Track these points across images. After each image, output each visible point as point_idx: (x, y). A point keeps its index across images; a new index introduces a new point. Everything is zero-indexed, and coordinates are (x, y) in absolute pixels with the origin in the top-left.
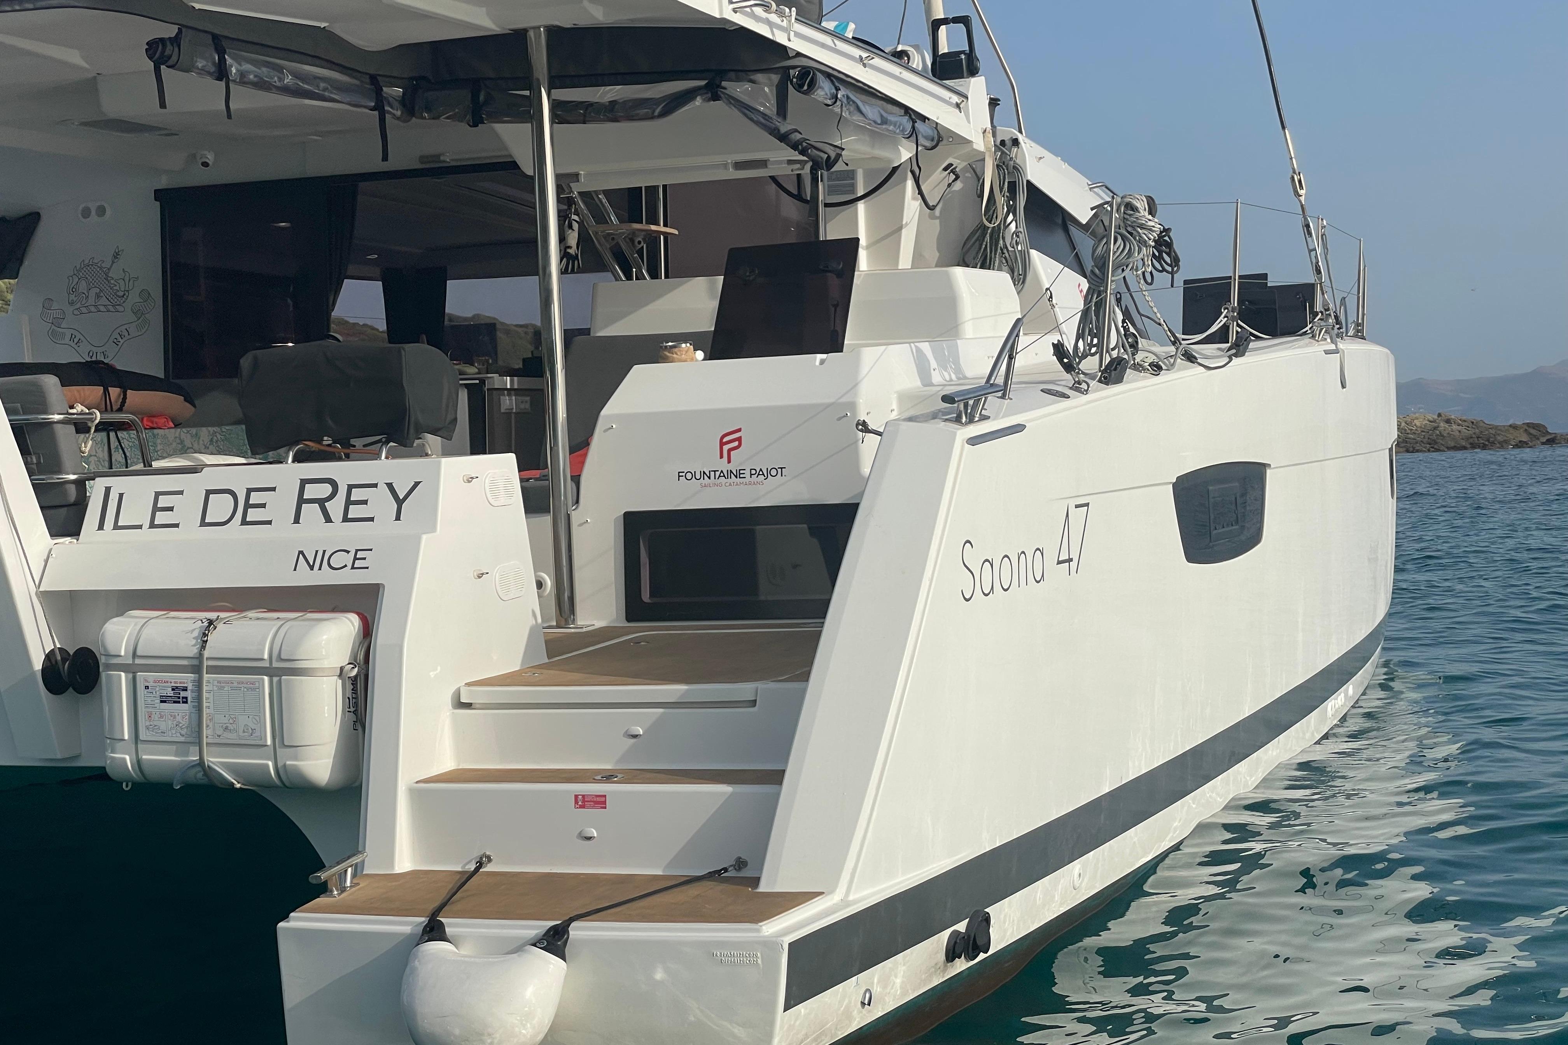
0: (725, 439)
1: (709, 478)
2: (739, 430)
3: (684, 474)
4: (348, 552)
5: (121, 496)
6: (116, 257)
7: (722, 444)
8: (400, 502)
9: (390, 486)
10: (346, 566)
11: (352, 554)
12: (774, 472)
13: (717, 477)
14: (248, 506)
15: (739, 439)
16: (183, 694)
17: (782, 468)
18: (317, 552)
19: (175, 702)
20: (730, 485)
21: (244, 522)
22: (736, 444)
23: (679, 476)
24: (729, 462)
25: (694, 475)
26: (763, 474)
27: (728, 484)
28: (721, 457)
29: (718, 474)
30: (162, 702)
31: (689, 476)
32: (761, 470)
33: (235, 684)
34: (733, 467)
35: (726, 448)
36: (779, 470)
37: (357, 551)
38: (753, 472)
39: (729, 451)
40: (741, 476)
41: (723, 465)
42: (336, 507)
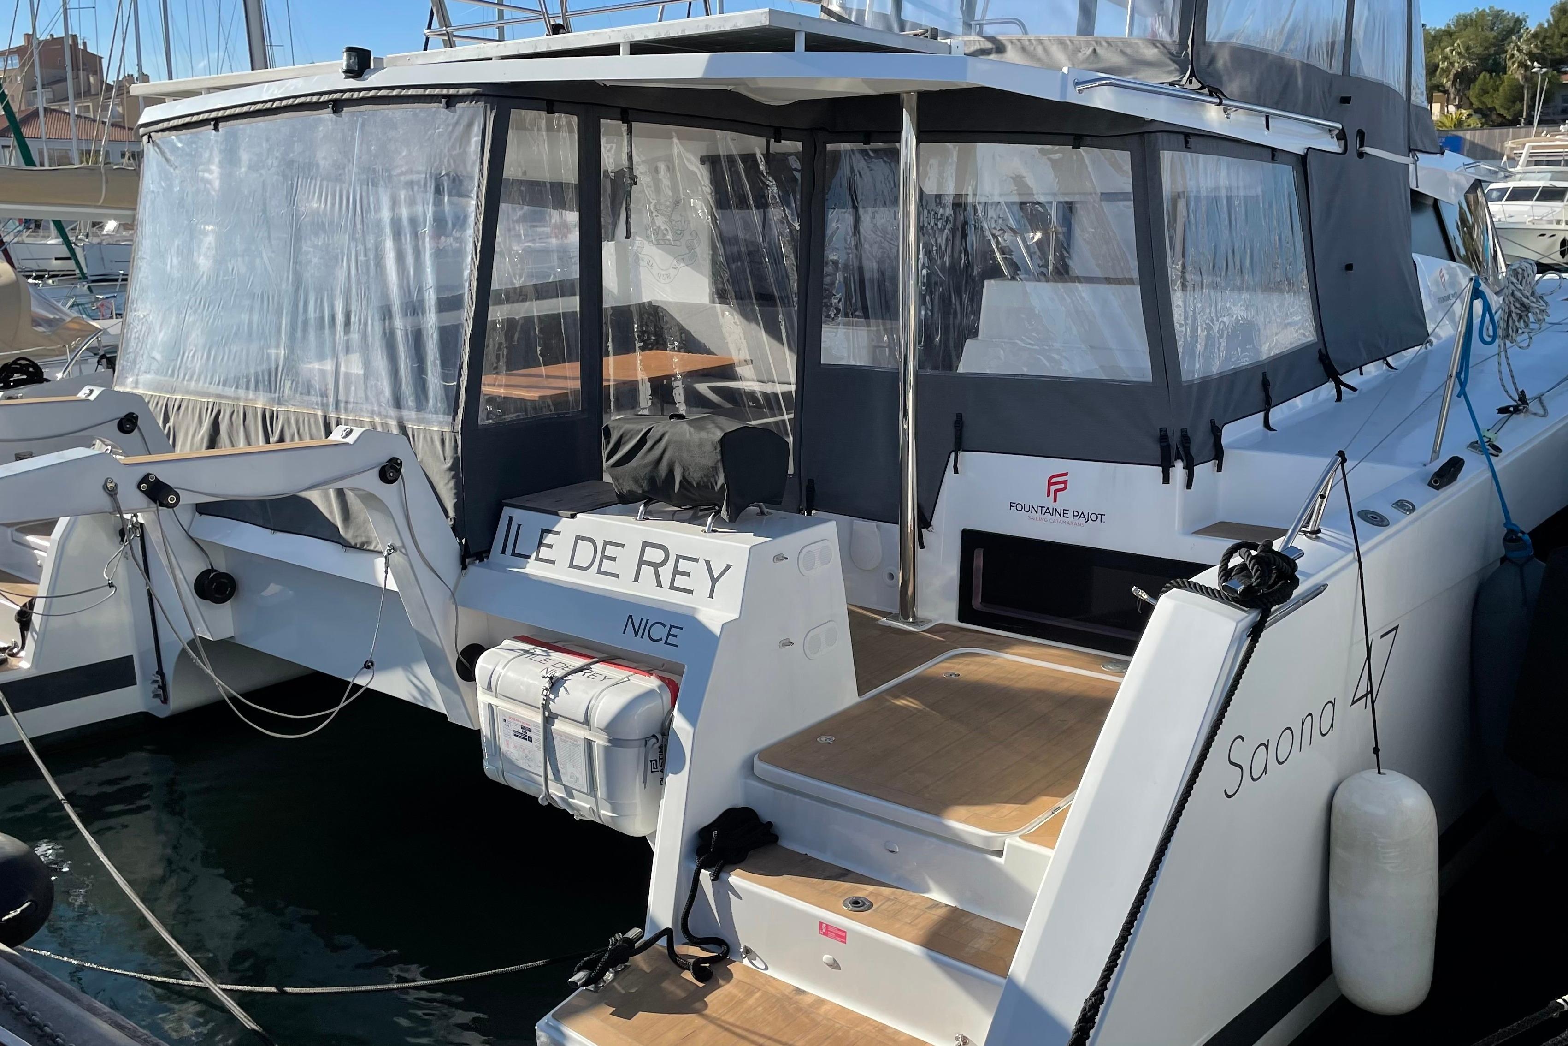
0: (1053, 480)
1: (1037, 512)
2: (1066, 474)
3: (1015, 505)
4: (664, 626)
5: (519, 526)
6: (676, 205)
7: (1050, 484)
8: (714, 581)
9: (708, 563)
10: (661, 639)
11: (668, 628)
12: (1094, 517)
13: (1043, 512)
14: (604, 557)
15: (1065, 482)
16: (528, 734)
17: (1101, 515)
18: (642, 619)
19: (523, 738)
20: (1054, 521)
21: (599, 571)
22: (1062, 486)
23: (1011, 506)
24: (1055, 501)
25: (1023, 507)
26: (1084, 517)
27: (1052, 521)
28: (1049, 495)
29: (1044, 509)
30: (515, 735)
31: (1019, 507)
32: (1082, 513)
33: (563, 738)
34: (1059, 506)
35: (1053, 488)
36: (1099, 516)
37: (672, 626)
38: (1076, 514)
39: (1056, 491)
40: (1065, 515)
41: (1049, 503)
42: (666, 573)
